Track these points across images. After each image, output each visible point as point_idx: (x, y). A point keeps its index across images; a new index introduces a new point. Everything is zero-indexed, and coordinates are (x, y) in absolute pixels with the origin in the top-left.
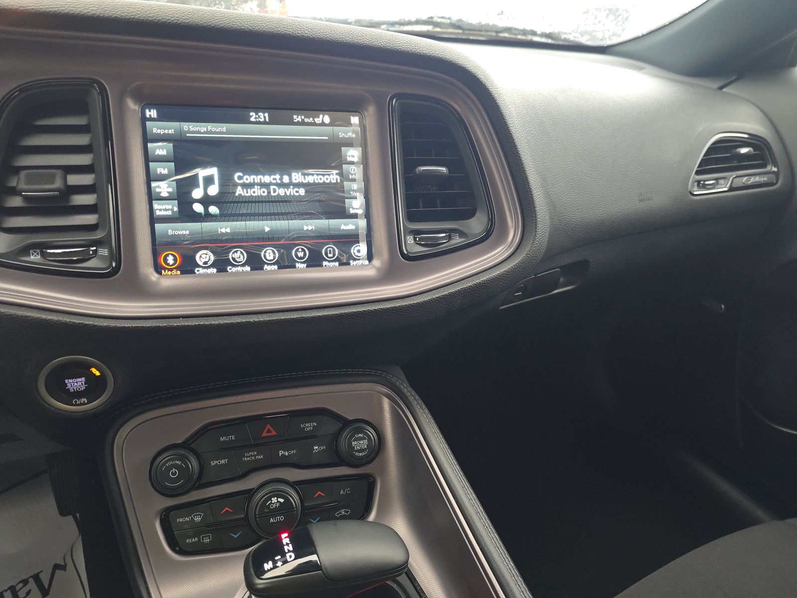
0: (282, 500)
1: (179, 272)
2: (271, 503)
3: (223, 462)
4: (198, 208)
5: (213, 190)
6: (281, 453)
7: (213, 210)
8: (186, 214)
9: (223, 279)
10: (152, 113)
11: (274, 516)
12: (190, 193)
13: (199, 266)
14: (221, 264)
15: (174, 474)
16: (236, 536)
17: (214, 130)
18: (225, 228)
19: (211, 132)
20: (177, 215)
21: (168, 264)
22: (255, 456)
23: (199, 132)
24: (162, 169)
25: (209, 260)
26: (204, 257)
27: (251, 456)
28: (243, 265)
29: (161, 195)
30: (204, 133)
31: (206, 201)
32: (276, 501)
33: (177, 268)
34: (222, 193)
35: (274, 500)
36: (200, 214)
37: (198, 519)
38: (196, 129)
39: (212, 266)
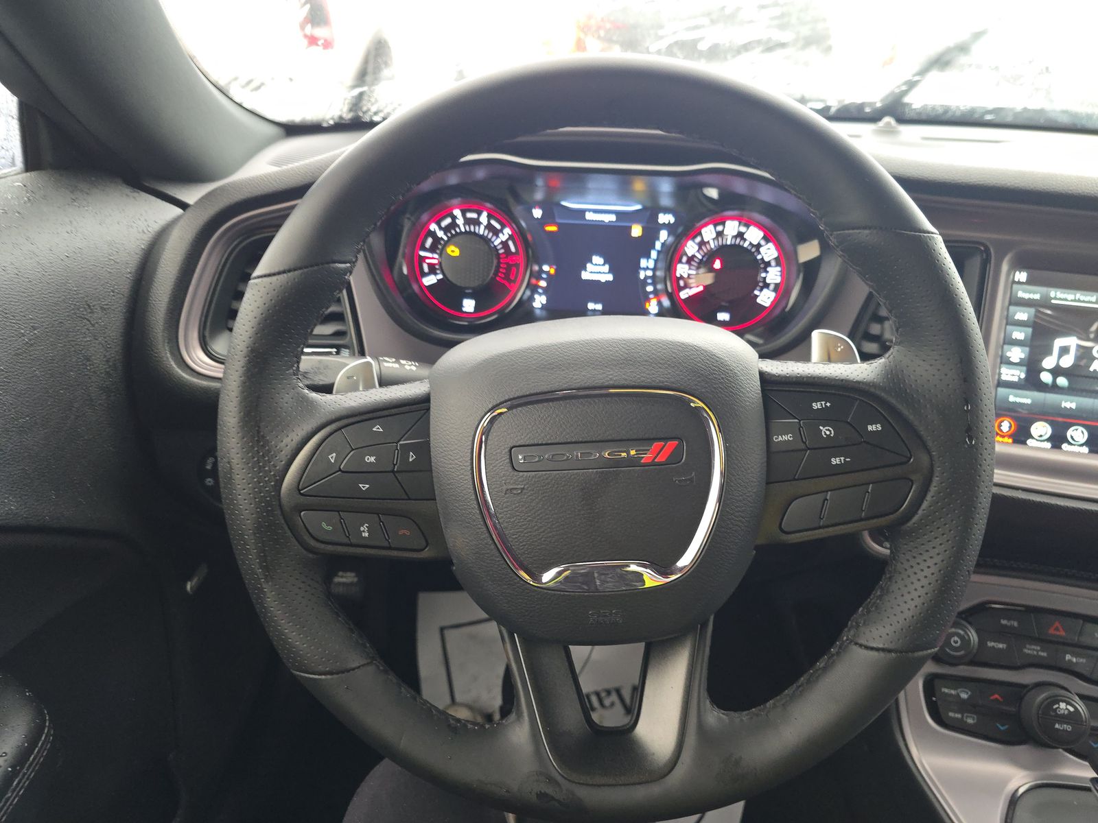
0: (1072, 709)
1: (1010, 441)
2: (1059, 707)
3: (1001, 646)
4: (1046, 377)
5: (1067, 362)
6: (1068, 657)
7: (1062, 381)
8: (1032, 381)
9: (1055, 456)
10: (1022, 276)
11: (1061, 723)
12: (1041, 361)
13: (1033, 438)
14: (1058, 440)
15: (956, 642)
16: (1002, 728)
17: (1082, 298)
18: (1069, 403)
19: (1079, 301)
20: (1023, 383)
21: (1001, 431)
22: (1038, 651)
23: (1066, 300)
24: (1019, 335)
25: (1046, 434)
26: (1041, 429)
27: (1032, 650)
28: (1082, 445)
29: (1011, 359)
30: (1072, 301)
31: (1057, 372)
32: (1065, 708)
33: (1009, 436)
34: (1075, 366)
35: (1063, 705)
36: (1046, 385)
37: (964, 696)
38: (1063, 296)
39: (1048, 440)
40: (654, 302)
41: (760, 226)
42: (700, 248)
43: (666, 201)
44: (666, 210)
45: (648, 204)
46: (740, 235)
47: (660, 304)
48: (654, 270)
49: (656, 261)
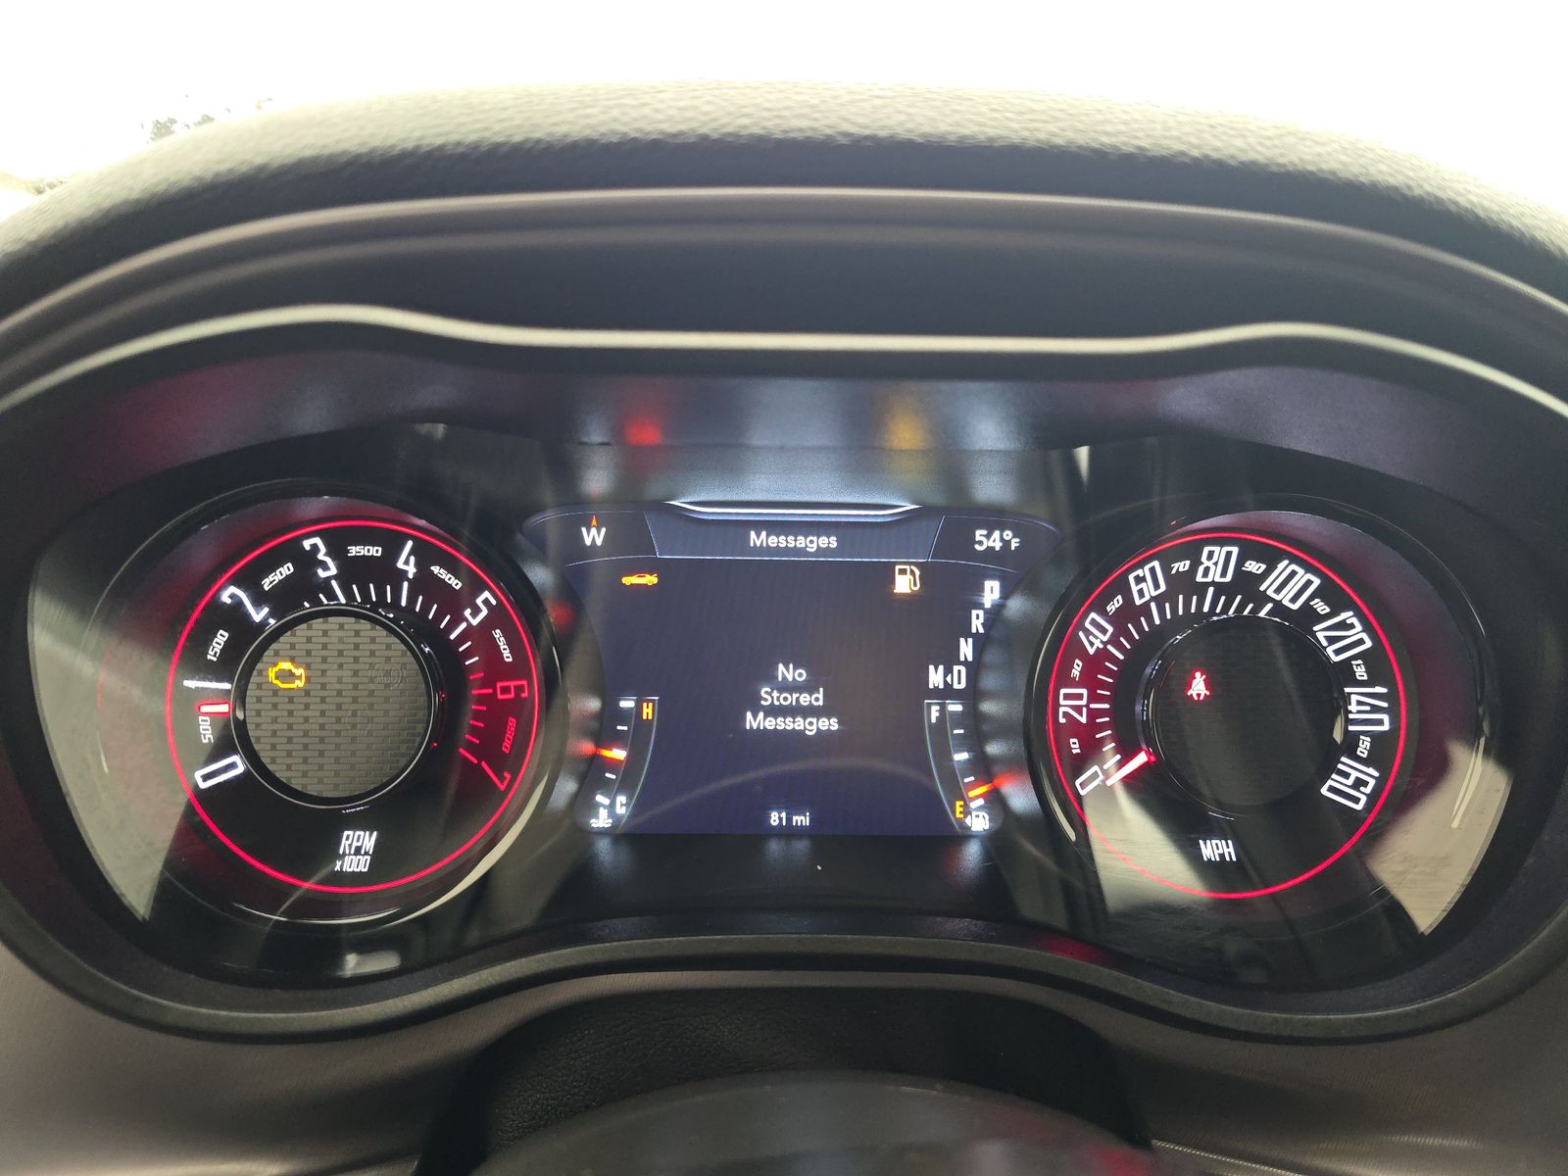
40: (977, 795)
41: (1308, 554)
42: (1121, 630)
43: (991, 487)
44: (994, 517)
45: (937, 498)
46: (1245, 585)
47: (996, 802)
48: (972, 695)
49: (974, 669)
